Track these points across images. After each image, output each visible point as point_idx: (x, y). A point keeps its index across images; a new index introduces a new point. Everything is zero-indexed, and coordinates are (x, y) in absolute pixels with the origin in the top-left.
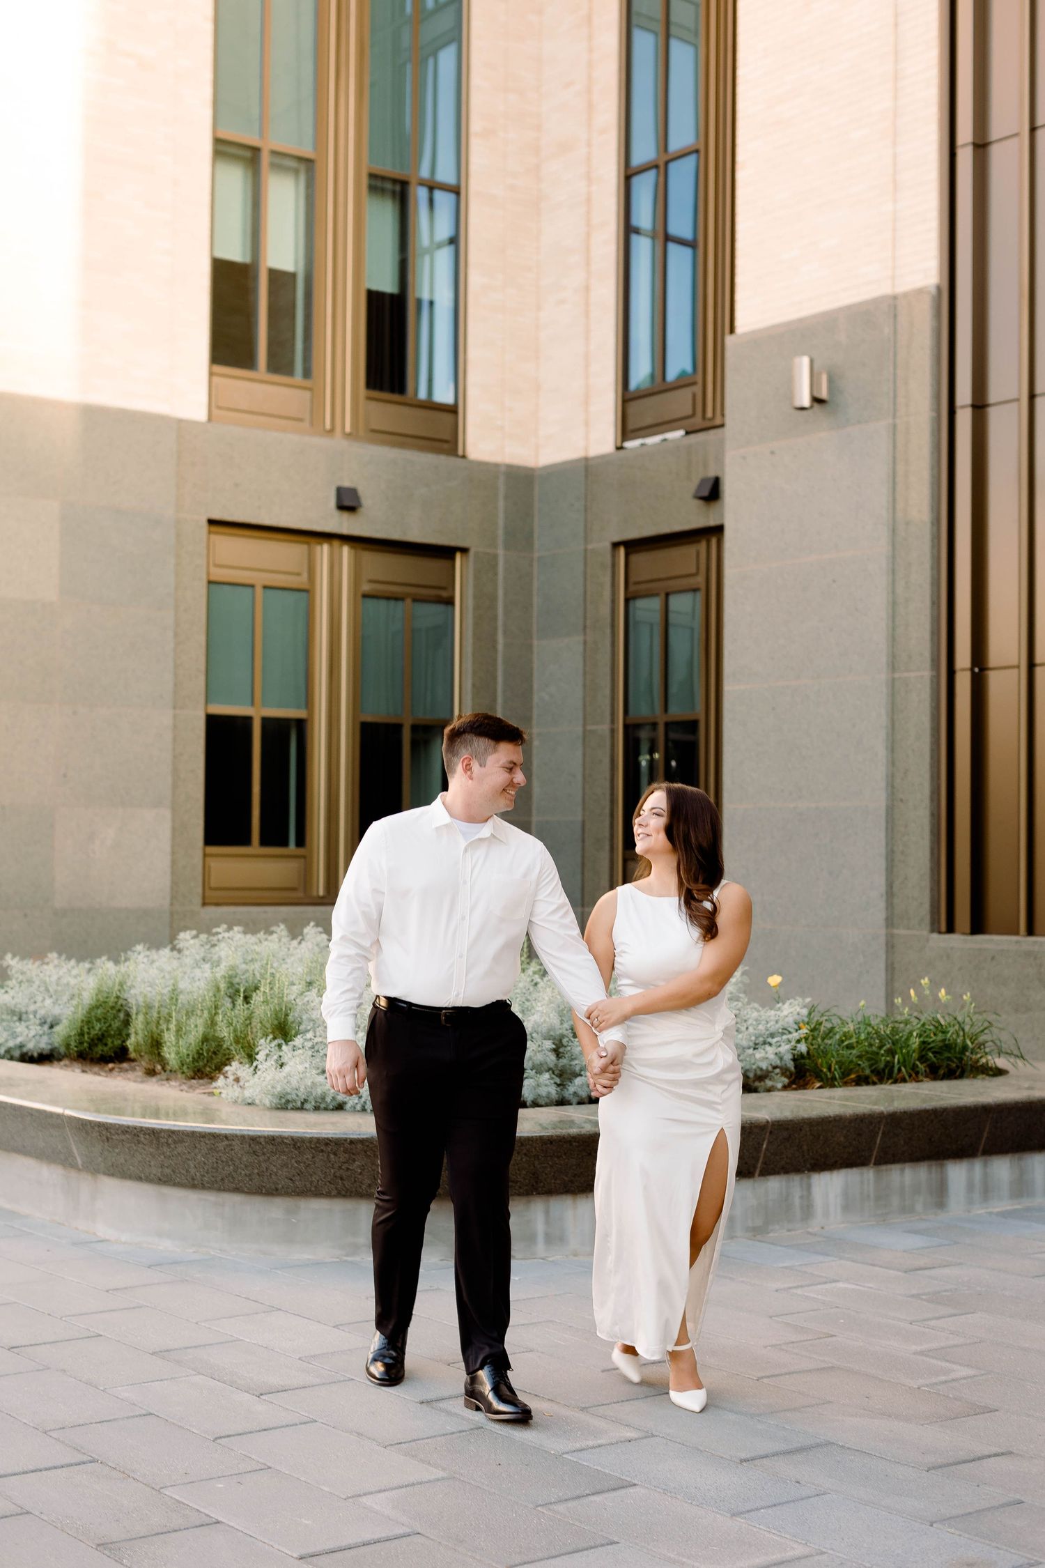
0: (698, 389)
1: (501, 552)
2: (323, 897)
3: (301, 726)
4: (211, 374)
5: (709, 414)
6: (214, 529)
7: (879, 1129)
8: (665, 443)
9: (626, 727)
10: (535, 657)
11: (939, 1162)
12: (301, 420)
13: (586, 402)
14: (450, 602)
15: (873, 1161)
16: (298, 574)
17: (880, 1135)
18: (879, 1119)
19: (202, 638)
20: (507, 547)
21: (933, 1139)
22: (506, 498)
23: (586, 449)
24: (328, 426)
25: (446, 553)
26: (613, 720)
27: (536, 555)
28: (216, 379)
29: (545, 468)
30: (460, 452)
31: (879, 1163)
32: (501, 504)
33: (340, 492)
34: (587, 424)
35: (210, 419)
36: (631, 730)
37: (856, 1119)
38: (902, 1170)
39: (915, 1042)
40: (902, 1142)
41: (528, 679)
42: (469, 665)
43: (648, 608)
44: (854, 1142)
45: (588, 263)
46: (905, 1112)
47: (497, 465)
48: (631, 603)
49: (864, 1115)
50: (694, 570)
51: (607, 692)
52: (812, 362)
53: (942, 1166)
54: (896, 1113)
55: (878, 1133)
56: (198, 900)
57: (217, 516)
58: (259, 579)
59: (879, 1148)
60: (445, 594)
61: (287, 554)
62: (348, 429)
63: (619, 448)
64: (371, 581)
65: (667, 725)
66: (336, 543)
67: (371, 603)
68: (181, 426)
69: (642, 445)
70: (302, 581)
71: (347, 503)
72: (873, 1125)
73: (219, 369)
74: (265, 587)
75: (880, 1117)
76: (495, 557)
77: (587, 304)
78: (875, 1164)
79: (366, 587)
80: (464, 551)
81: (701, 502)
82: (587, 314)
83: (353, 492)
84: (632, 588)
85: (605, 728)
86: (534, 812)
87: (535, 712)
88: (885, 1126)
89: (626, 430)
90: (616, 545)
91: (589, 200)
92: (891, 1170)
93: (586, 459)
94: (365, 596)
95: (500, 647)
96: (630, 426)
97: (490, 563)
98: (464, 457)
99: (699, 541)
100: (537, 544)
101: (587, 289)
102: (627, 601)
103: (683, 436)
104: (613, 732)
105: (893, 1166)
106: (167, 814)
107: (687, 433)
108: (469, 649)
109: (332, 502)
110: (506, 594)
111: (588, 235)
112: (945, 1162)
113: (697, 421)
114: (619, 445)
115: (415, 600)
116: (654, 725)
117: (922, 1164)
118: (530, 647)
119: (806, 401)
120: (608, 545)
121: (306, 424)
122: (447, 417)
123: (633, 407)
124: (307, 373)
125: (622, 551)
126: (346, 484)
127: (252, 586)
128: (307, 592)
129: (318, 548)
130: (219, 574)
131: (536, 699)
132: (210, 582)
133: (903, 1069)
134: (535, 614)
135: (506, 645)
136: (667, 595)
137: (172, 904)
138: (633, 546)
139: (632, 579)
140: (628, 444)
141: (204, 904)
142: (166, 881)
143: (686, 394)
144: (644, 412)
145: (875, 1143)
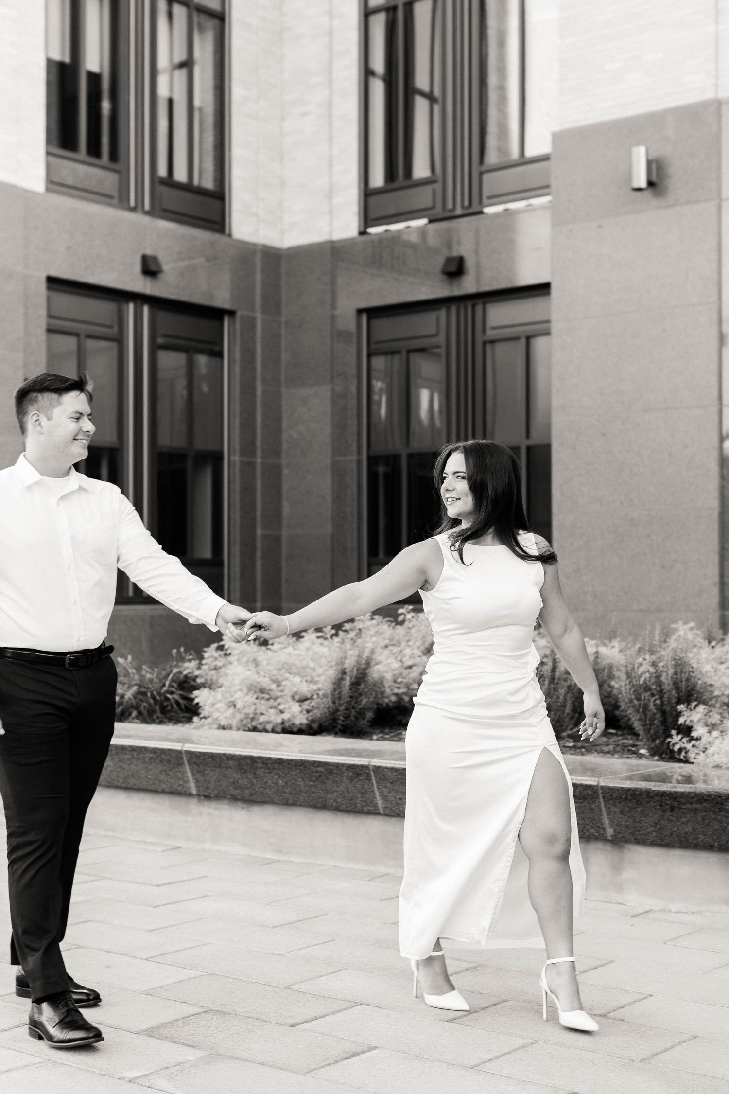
0: (438, 187)
1: (259, 315)
2: (131, 598)
3: (113, 454)
4: (49, 154)
5: (450, 205)
8: (408, 229)
9: (369, 458)
10: (284, 402)
12: (110, 197)
13: (330, 194)
14: (220, 355)
16: (111, 327)
20: (264, 312)
22: (263, 271)
23: (331, 233)
24: (132, 204)
25: (216, 314)
26: (359, 452)
27: (283, 319)
28: (52, 158)
29: (290, 249)
30: (227, 232)
32: (258, 277)
33: (145, 259)
34: (331, 213)
35: (47, 191)
36: (373, 460)
41: (278, 420)
42: (237, 408)
45: (330, 82)
47: (255, 245)
48: (373, 359)
50: (434, 332)
51: (354, 429)
52: (647, 151)
57: (55, 273)
58: (83, 329)
60: (217, 348)
61: (102, 309)
62: (147, 206)
63: (363, 233)
64: (165, 336)
65: (409, 456)
66: (140, 303)
68: (27, 196)
69: (386, 231)
70: (113, 331)
71: (150, 269)
73: (53, 150)
74: (87, 336)
76: (254, 319)
77: (330, 116)
79: (161, 340)
80: (231, 313)
81: (444, 277)
82: (330, 124)
83: (155, 259)
84: (373, 346)
85: (351, 459)
86: (284, 528)
87: (285, 447)
89: (368, 218)
90: (360, 311)
91: (330, 33)
93: (332, 242)
94: (161, 347)
95: (259, 393)
96: (372, 214)
97: (250, 323)
98: (230, 235)
99: (439, 309)
100: (284, 310)
101: (330, 104)
102: (369, 356)
103: (426, 225)
104: (359, 462)
107: (431, 221)
108: (236, 394)
109: (138, 268)
110: (263, 350)
111: (331, 61)
113: (438, 211)
114: (362, 230)
115: (195, 352)
116: (397, 456)
118: (279, 394)
119: (643, 184)
120: (353, 313)
121: (115, 201)
122: (216, 203)
123: (373, 200)
124: (113, 157)
125: (364, 317)
126: (149, 252)
127: (78, 335)
128: (118, 341)
129: (125, 306)
131: (285, 436)
134: (283, 364)
135: (264, 392)
136: (410, 353)
138: (373, 313)
139: (375, 338)
140: (372, 230)
143: (428, 190)
144: (386, 204)
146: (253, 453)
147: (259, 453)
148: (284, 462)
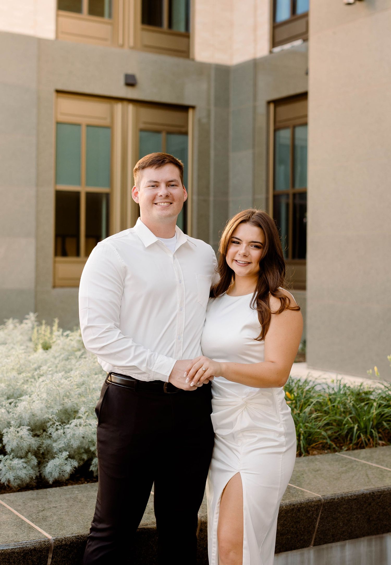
1: (213, 108)
3: (108, 196)
4: (57, 16)
6: (60, 95)
7: (317, 515)
8: (292, 47)
9: (274, 196)
10: (230, 161)
11: (378, 536)
12: (106, 39)
13: (255, 29)
14: (186, 133)
15: (313, 542)
16: (105, 119)
17: (318, 520)
18: (316, 507)
19: (52, 151)
20: (216, 106)
21: (371, 519)
22: (216, 80)
23: (255, 55)
24: (121, 42)
25: (184, 109)
26: (267, 192)
27: (231, 110)
28: (61, 19)
29: (236, 65)
30: (191, 56)
31: (317, 543)
32: (212, 84)
33: (127, 77)
34: (255, 41)
35: (57, 37)
36: (276, 198)
37: (293, 509)
38: (343, 547)
39: (374, 412)
40: (341, 524)
41: (226, 173)
42: (196, 166)
43: (285, 135)
44: (292, 529)
46: (342, 498)
47: (211, 64)
48: (278, 133)
49: (301, 504)
51: (264, 178)
53: (382, 537)
54: (334, 499)
55: (316, 519)
56: (50, 285)
57: (60, 88)
58: (84, 121)
59: (318, 531)
60: (183, 130)
61: (98, 108)
62: (131, 45)
63: (271, 52)
64: (143, 123)
65: (294, 195)
66: (125, 103)
67: (145, 134)
68: (40, 42)
69: (282, 49)
70: (107, 122)
71: (130, 81)
72: (311, 513)
73: (62, 13)
74: (88, 126)
75: (317, 505)
76: (209, 110)
78: (314, 545)
79: (142, 126)
80: (193, 107)
83: (133, 76)
84: (278, 124)
85: (263, 196)
87: (231, 190)
88: (322, 512)
89: (274, 43)
90: (269, 103)
92: (332, 547)
93: (255, 60)
94: (142, 130)
95: (212, 156)
96: (277, 39)
97: (207, 114)
98: (193, 60)
100: (231, 104)
102: (275, 131)
103: (302, 42)
104: (267, 199)
105: (334, 544)
106: (32, 241)
107: (304, 40)
108: (196, 158)
109: (122, 81)
110: (215, 129)
112: (384, 535)
114: (270, 50)
115: (169, 133)
116: (288, 195)
117: (362, 539)
118: (227, 156)
120: (265, 103)
121: (109, 41)
122: (185, 40)
123: (278, 31)
124: (110, 16)
125: (272, 106)
126: (130, 72)
127: (79, 125)
128: (110, 128)
129: (115, 105)
130: (61, 118)
131: (230, 183)
132: (58, 123)
133: (362, 435)
134: (230, 139)
135: (215, 155)
136: (294, 127)
137: (36, 286)
138: (278, 102)
139: (277, 120)
140: (277, 49)
141: (54, 287)
142: (32, 275)
143: (304, 21)
144: (283, 33)
145: (314, 527)
146: (208, 194)
147: (212, 194)
148: (231, 199)
